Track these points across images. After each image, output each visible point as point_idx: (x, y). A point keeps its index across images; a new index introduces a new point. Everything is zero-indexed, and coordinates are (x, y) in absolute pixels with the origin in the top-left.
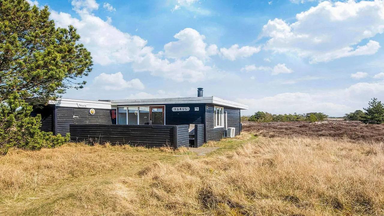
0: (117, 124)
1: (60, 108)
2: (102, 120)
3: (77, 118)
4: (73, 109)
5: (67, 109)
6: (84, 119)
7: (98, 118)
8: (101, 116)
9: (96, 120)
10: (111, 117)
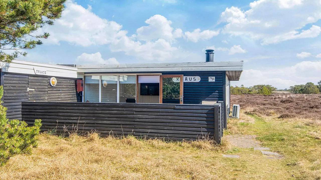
0: (83, 102)
1: (8, 75)
2: (65, 94)
3: (33, 91)
4: (27, 77)
5: (18, 76)
6: (42, 93)
7: (60, 92)
8: (63, 89)
9: (57, 94)
10: (76, 90)
